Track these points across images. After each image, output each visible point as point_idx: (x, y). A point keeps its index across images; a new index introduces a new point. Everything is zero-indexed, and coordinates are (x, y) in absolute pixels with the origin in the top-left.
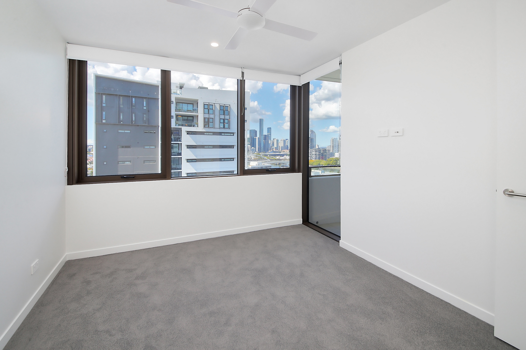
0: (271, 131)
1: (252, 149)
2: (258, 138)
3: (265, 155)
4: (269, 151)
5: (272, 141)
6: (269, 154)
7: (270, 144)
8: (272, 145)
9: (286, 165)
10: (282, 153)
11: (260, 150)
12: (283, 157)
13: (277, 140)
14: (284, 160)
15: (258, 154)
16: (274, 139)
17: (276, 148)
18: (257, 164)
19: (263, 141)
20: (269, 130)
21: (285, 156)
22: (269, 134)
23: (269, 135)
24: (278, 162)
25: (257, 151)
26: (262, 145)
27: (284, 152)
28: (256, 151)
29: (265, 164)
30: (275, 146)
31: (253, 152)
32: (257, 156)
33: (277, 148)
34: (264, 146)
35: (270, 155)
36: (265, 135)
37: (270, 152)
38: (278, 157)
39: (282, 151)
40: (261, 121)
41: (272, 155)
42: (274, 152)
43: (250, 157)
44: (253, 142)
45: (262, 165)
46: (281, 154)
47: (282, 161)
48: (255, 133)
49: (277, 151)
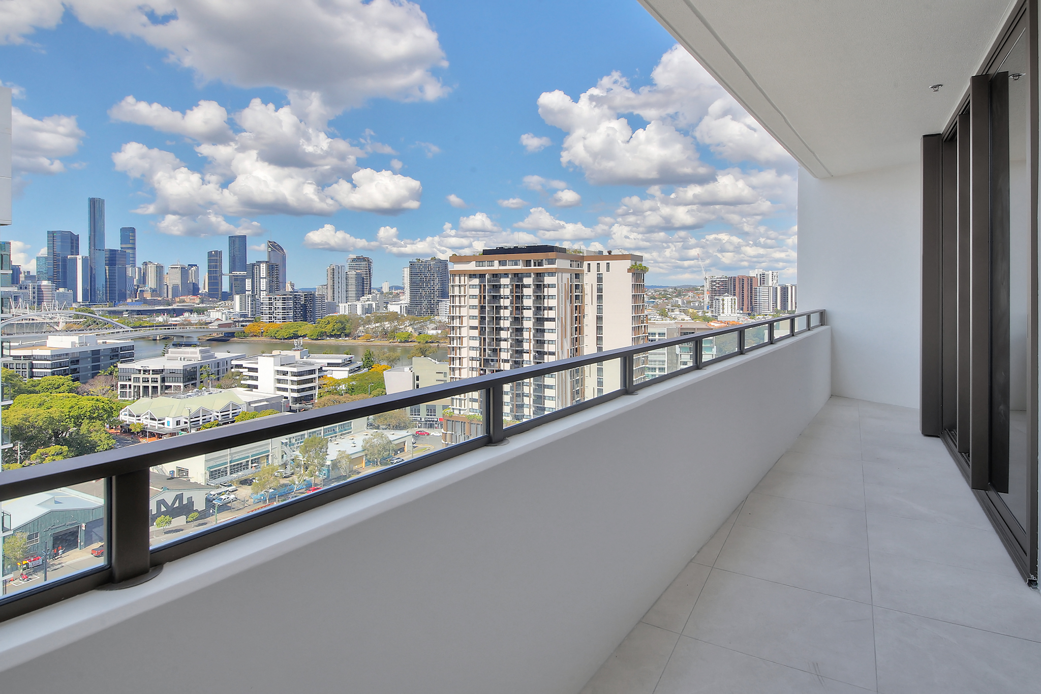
0: (134, 240)
1: (59, 294)
2: (85, 260)
3: (110, 312)
4: (129, 300)
5: (140, 269)
6: (127, 310)
7: (132, 278)
8: (139, 281)
9: (190, 340)
10: (174, 306)
11: (91, 296)
12: (177, 319)
13: (159, 269)
14: (184, 325)
15: (83, 311)
16: (145, 264)
17: (153, 291)
18: (77, 342)
19: (102, 271)
20: (128, 234)
21: (186, 314)
22: (128, 248)
23: (128, 251)
24: (159, 331)
25: (80, 299)
26: (101, 282)
27: (184, 301)
28: (75, 300)
29: (107, 341)
30: (151, 282)
31: (61, 303)
32: (77, 317)
33: (158, 290)
34: (111, 282)
35: (131, 312)
36: (113, 252)
37: (132, 304)
38: (160, 319)
39: (177, 299)
40: (96, 208)
41: (139, 312)
42: (145, 302)
43: (48, 321)
44: (65, 273)
45: (97, 343)
46: (174, 310)
47: (178, 330)
48: (72, 243)
49: (160, 299)
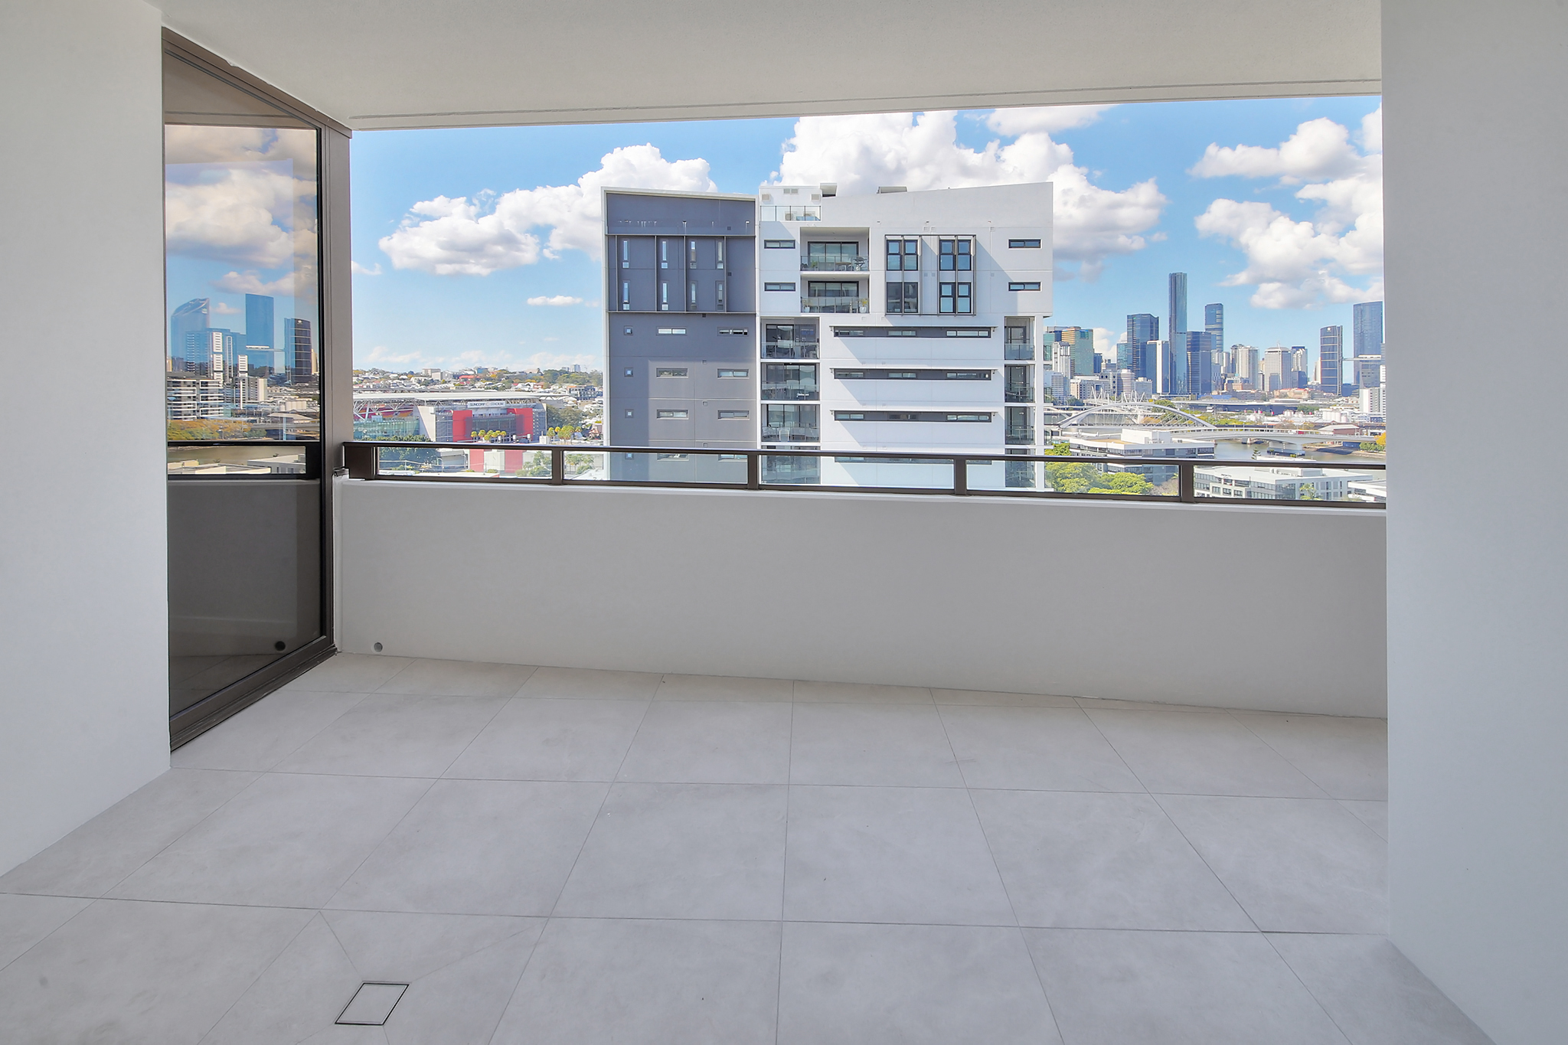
0: (1222, 318)
1: (1138, 383)
2: (1164, 345)
3: (1192, 406)
4: (1215, 393)
5: (1228, 354)
6: (1211, 405)
7: (1219, 366)
8: (1227, 369)
9: (1291, 448)
10: (1272, 402)
11: (1171, 387)
12: (1275, 418)
13: (1253, 354)
14: (1283, 427)
15: (1161, 404)
16: (1235, 347)
17: (1245, 381)
18: (1151, 438)
19: (1184, 357)
20: (1215, 313)
21: (1287, 413)
22: (1214, 329)
23: (1213, 333)
24: (1249, 433)
25: (1159, 390)
26: (1182, 370)
27: (1286, 396)
28: (1155, 391)
29: (1183, 440)
30: (1242, 371)
31: (1140, 395)
32: (1156, 410)
33: (1251, 380)
34: (1193, 370)
35: (1217, 407)
36: (1196, 334)
37: (1217, 397)
38: (1252, 417)
39: (1276, 393)
40: (1177, 284)
41: (1226, 408)
42: (1235, 395)
43: (1127, 412)
44: (1144, 360)
45: (1171, 441)
46: (1271, 406)
47: (1275, 433)
48: (1152, 327)
49: (1253, 392)
